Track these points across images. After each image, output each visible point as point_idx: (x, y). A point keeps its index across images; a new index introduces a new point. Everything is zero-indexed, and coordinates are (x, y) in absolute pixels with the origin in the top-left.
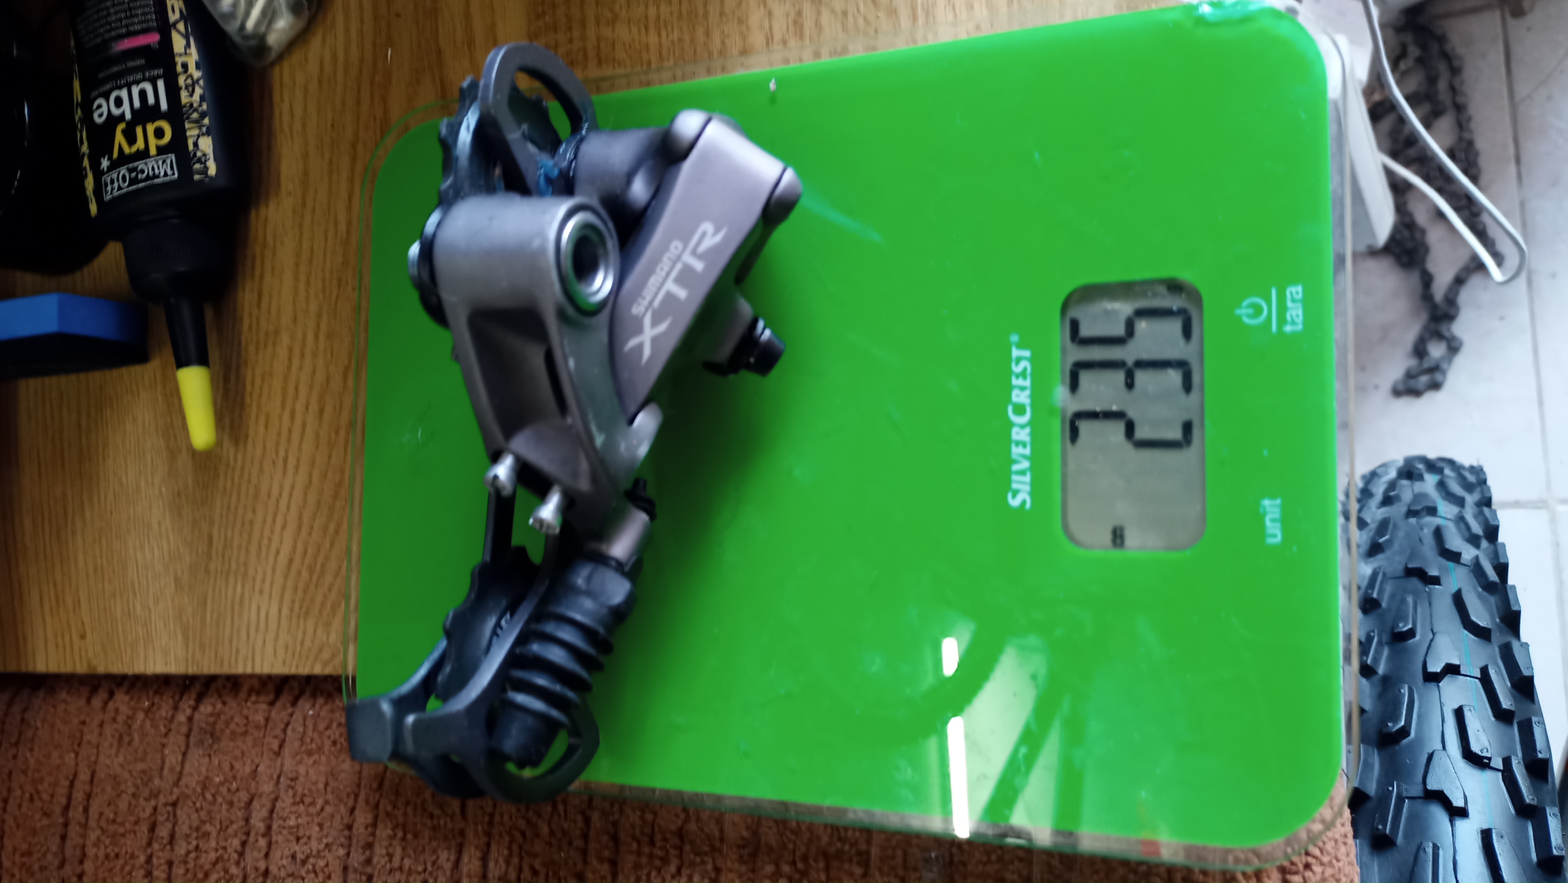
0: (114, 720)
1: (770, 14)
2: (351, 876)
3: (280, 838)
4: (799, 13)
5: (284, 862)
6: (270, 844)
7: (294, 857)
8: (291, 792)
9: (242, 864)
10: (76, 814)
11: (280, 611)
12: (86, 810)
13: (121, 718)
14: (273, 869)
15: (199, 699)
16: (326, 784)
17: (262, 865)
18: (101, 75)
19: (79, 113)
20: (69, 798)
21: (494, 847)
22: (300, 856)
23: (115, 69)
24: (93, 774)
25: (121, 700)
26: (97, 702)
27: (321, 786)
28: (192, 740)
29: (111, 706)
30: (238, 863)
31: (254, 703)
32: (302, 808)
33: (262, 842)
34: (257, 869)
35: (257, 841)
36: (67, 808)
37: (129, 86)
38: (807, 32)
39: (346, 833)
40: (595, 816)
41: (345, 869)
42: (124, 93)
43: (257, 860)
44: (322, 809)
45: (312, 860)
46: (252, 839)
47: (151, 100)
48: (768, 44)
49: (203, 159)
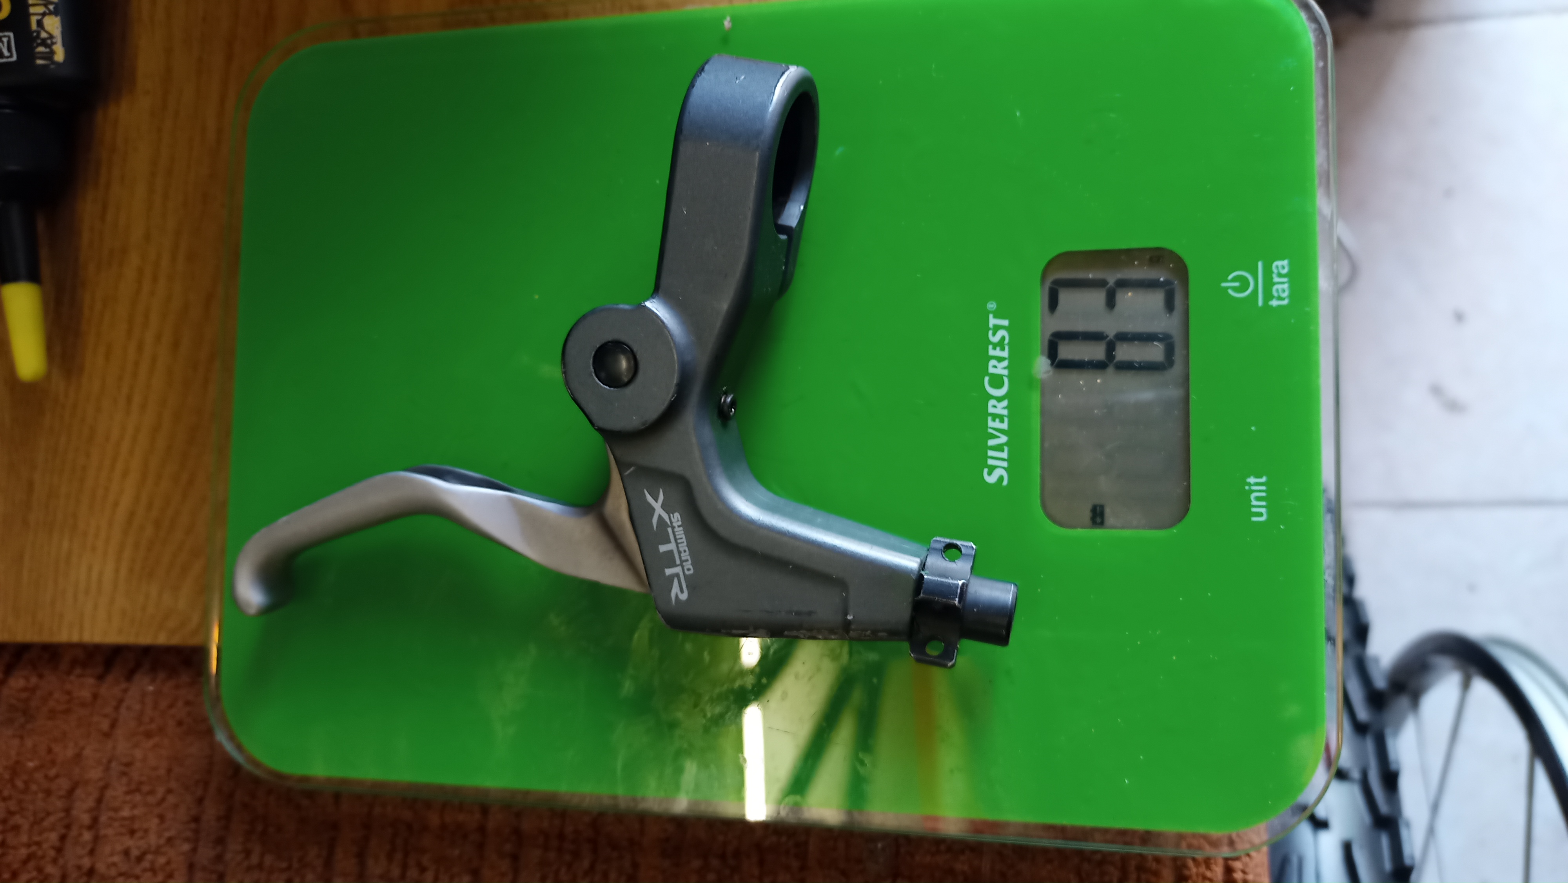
2: (199, 875)
3: (110, 832)
5: (116, 859)
6: (96, 839)
7: (126, 853)
8: (124, 780)
9: (61, 861)
11: (117, 570)
14: (101, 867)
16: (169, 771)
17: (86, 862)
22: (135, 853)
27: (162, 772)
30: (55, 861)
31: (80, 676)
32: (138, 797)
33: (87, 836)
34: (79, 867)
35: (80, 835)
39: (193, 826)
41: (191, 867)
43: (81, 857)
44: (163, 800)
45: (149, 857)
46: (74, 832)
49: (49, 42)
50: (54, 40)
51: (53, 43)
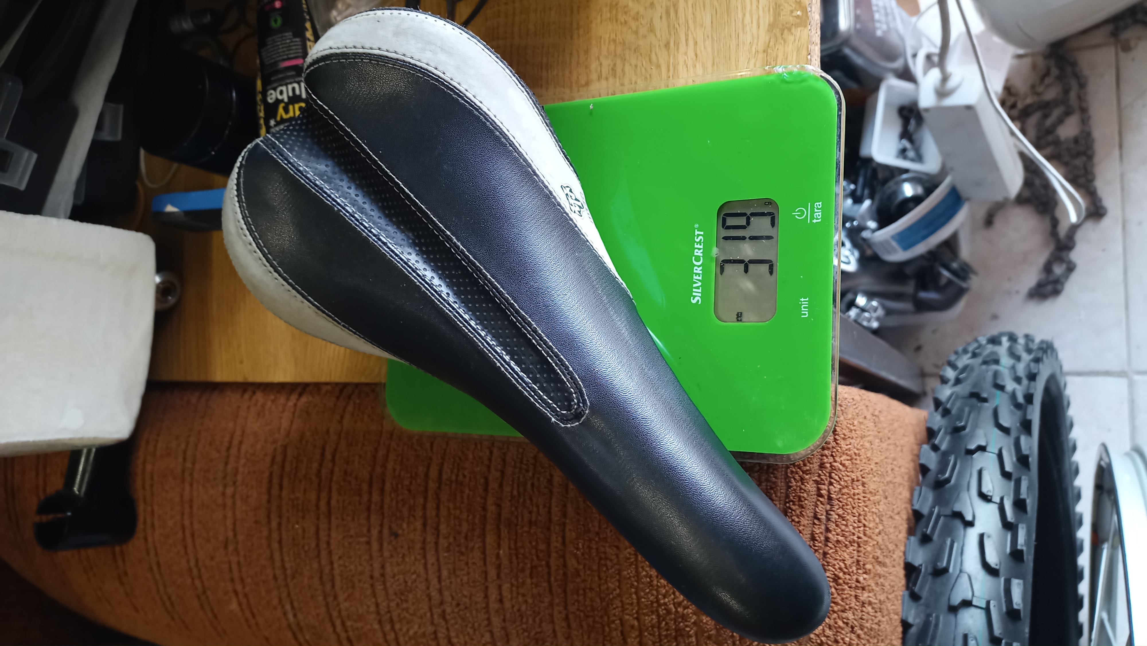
0: (256, 405)
1: (601, 64)
4: (615, 65)
10: (234, 451)
12: (239, 450)
13: (259, 404)
15: (300, 395)
18: (273, 79)
19: (259, 97)
20: (230, 443)
21: (446, 465)
23: (281, 76)
24: (243, 432)
25: (259, 396)
26: (246, 396)
28: (297, 414)
29: (254, 398)
36: (229, 449)
37: (286, 85)
38: (618, 74)
40: (496, 452)
42: (284, 88)
47: (297, 92)
48: (599, 79)
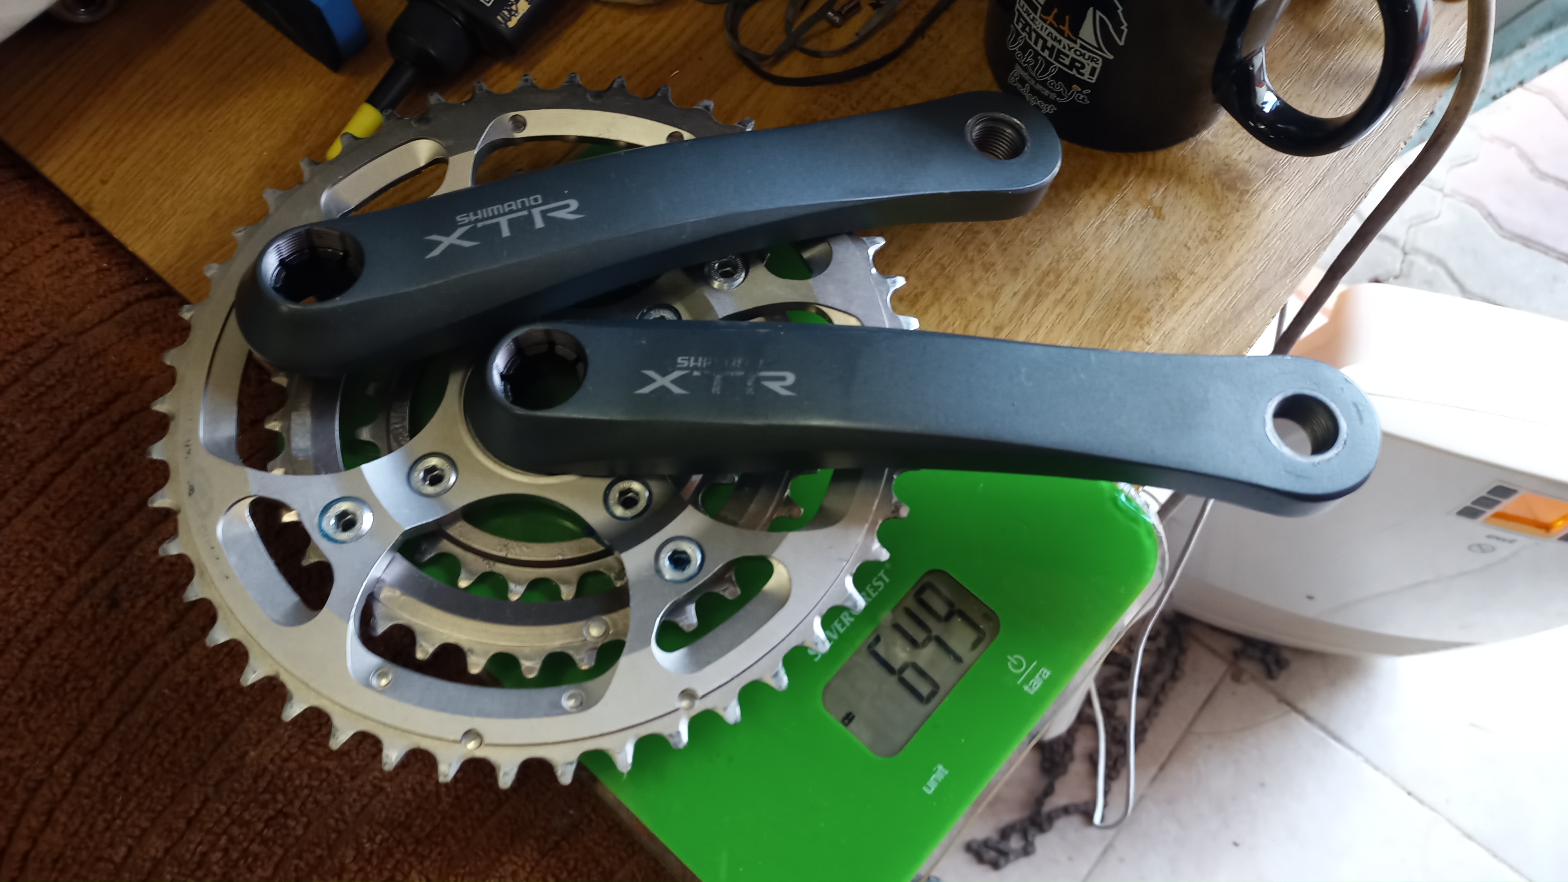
0: (69, 253)
6: (111, 432)
9: (76, 427)
13: (75, 256)
15: (149, 296)
24: (15, 271)
25: (86, 246)
29: (75, 241)
30: (73, 423)
49: (513, 13)
50: (516, 14)
51: (514, 15)
